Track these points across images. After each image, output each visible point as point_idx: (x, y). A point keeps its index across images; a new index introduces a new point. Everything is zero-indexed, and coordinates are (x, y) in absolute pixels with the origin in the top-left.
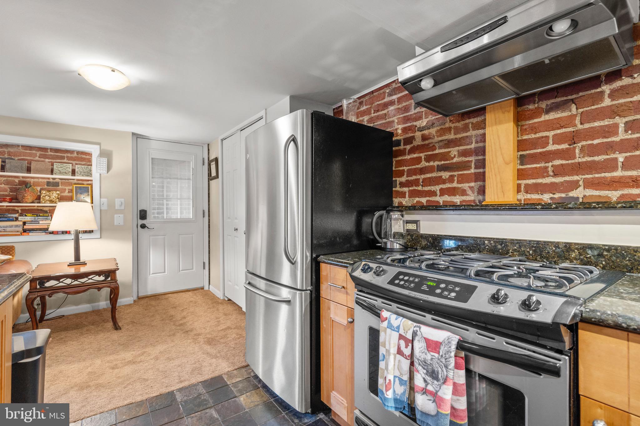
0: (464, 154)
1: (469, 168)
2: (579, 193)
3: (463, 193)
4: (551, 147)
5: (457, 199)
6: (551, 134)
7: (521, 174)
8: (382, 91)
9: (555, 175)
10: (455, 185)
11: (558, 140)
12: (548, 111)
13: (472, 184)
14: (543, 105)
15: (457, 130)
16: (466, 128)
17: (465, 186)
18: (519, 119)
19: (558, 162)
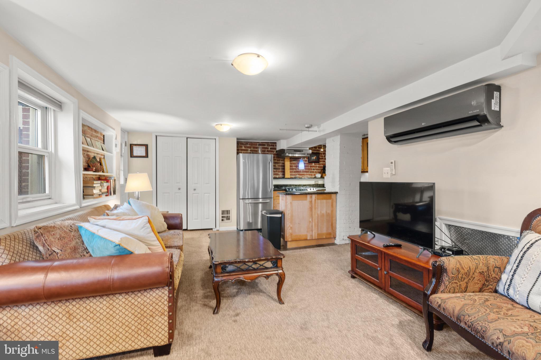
0: (279, 166)
1: (280, 169)
2: (297, 176)
3: (279, 175)
4: (294, 168)
5: (277, 176)
6: (294, 165)
7: (290, 172)
8: (256, 143)
9: (294, 172)
10: (277, 173)
11: (295, 166)
12: (293, 161)
13: (281, 173)
14: (293, 160)
15: (277, 160)
16: (279, 160)
17: (279, 173)
18: (290, 161)
19: (295, 170)
